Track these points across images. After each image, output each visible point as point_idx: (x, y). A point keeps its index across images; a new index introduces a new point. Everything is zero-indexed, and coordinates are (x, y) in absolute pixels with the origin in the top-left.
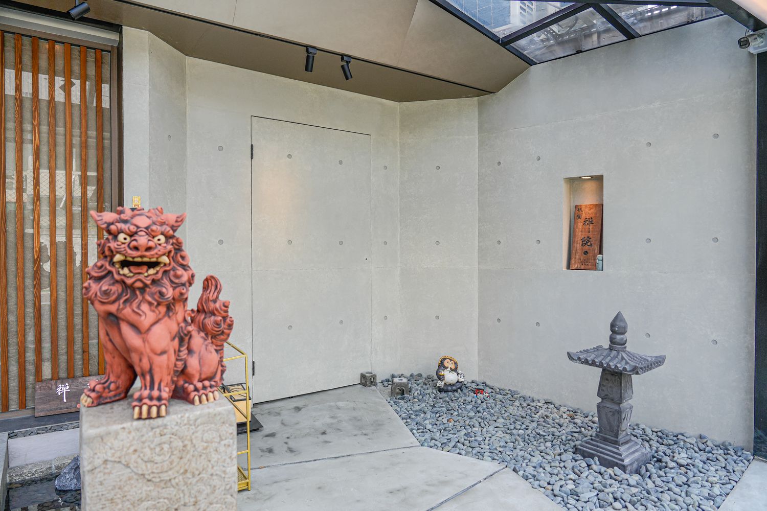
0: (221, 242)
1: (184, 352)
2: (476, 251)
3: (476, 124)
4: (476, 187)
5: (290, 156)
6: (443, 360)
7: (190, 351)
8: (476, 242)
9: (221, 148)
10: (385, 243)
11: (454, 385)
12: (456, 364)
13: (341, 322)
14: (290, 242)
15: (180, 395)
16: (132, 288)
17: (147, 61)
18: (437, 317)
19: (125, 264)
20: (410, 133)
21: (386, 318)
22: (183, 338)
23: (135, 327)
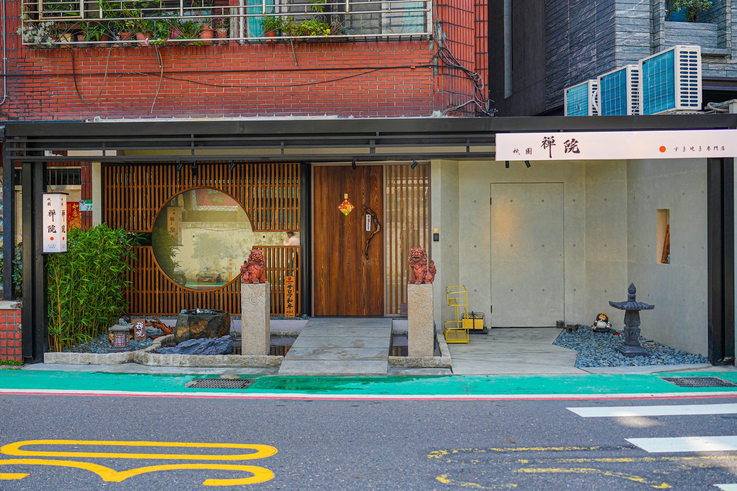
0: (475, 246)
1: (425, 275)
2: (626, 251)
3: (626, 173)
4: (626, 211)
5: (511, 201)
6: (599, 315)
7: (426, 274)
8: (626, 245)
9: (475, 201)
10: (574, 245)
11: (603, 329)
12: (607, 317)
13: (543, 290)
14: (511, 246)
15: (423, 283)
16: (415, 262)
17: (440, 172)
18: (605, 291)
19: (414, 258)
20: (591, 178)
21: (575, 290)
22: (425, 272)
23: (416, 269)
